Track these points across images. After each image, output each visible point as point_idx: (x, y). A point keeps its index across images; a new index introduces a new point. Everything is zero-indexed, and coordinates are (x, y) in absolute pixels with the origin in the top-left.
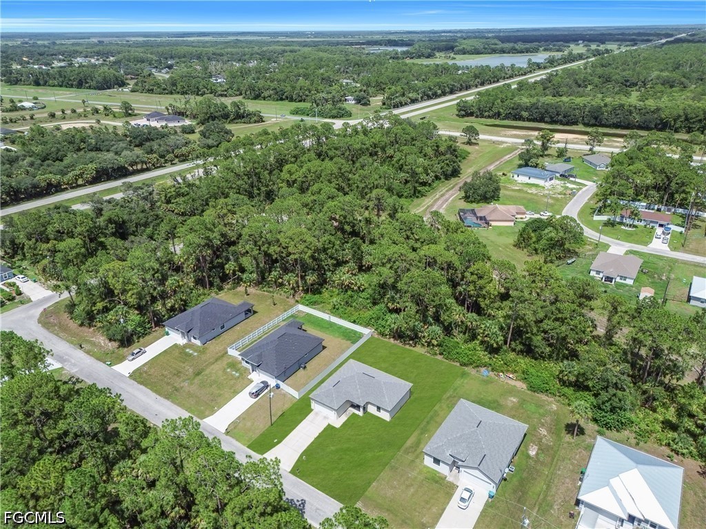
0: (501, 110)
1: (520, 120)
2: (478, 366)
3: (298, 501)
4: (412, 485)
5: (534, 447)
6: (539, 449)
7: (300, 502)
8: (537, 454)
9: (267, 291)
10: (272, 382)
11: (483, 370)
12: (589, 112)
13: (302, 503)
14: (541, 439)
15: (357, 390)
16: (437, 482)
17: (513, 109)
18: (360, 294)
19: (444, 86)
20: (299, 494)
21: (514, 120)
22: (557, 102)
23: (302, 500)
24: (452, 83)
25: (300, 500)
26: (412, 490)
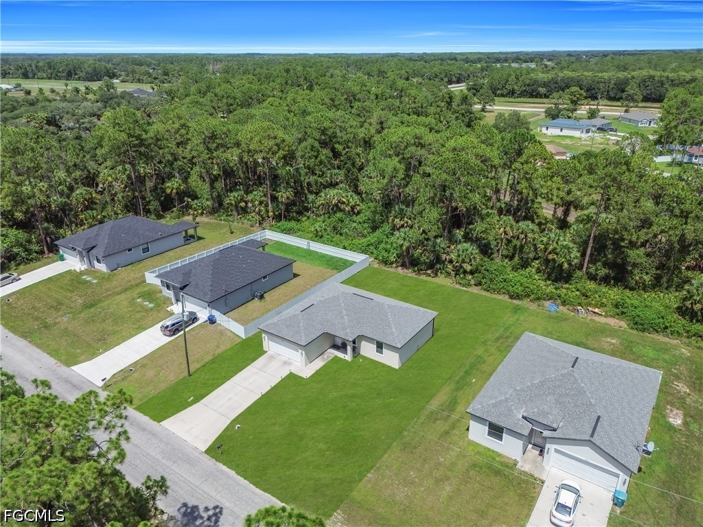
0: (516, 87)
1: (536, 97)
2: (538, 299)
3: (207, 509)
4: (448, 478)
5: (675, 411)
6: (685, 415)
7: (211, 513)
8: (685, 423)
9: (224, 220)
10: (203, 314)
11: (547, 304)
12: (615, 84)
13: (215, 514)
14: (684, 399)
15: (342, 318)
16: (498, 473)
17: (528, 85)
18: (355, 218)
19: (451, 75)
20: (213, 494)
21: (529, 97)
22: (579, 76)
23: (215, 508)
24: (459, 72)
25: (211, 506)
26: (448, 488)
